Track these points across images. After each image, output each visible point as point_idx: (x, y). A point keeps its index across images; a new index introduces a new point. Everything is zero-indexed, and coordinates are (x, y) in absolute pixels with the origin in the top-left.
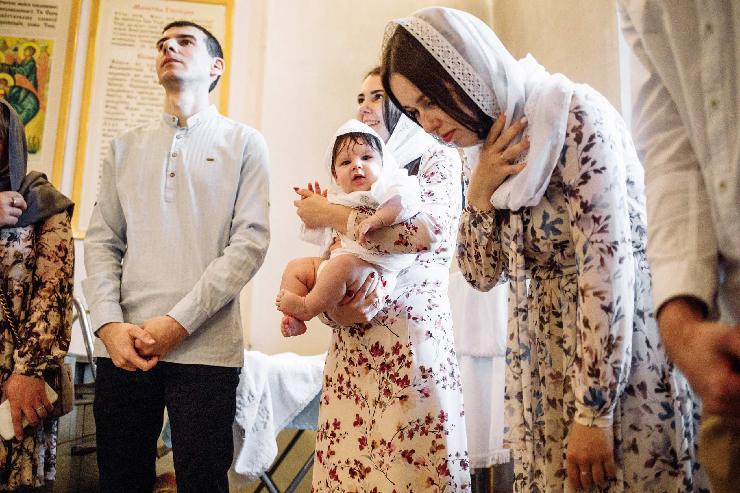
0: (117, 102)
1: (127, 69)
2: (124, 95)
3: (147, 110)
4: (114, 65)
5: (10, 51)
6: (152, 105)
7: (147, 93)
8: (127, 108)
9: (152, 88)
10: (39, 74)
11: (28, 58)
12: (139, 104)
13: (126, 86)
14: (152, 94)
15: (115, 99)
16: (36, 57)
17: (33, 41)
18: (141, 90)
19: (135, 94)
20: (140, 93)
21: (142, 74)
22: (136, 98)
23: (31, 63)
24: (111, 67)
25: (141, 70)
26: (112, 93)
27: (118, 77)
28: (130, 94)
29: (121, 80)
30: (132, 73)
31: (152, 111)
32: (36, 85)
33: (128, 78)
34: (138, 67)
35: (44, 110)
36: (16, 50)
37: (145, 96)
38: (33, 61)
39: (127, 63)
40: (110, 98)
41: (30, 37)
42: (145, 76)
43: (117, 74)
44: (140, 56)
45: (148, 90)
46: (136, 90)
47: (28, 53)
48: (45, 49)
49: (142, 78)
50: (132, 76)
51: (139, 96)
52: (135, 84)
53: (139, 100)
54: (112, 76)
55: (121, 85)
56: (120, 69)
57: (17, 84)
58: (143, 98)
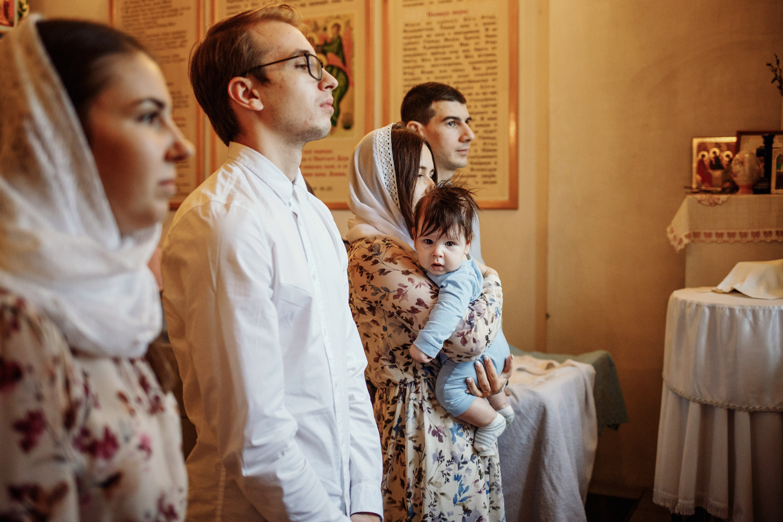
0: (414, 67)
1: (420, 30)
2: (418, 59)
3: (441, 71)
4: (408, 28)
5: (321, 32)
6: (446, 65)
7: (438, 53)
8: (423, 72)
9: (444, 47)
10: (346, 49)
11: (336, 36)
12: (433, 66)
13: (420, 50)
14: (444, 53)
15: (412, 64)
16: (342, 33)
17: (338, 17)
18: (434, 51)
19: (429, 56)
20: (433, 54)
21: (433, 33)
22: (429, 60)
23: (338, 41)
24: (405, 31)
25: (432, 29)
26: (408, 59)
27: (413, 40)
28: (424, 57)
29: (413, 43)
30: (424, 33)
31: (445, 71)
32: (344, 62)
33: (421, 40)
34: (429, 27)
35: (353, 85)
36: (325, 29)
37: (438, 56)
38: (339, 37)
39: (419, 24)
40: (407, 65)
41: (335, 14)
42: (437, 35)
43: (411, 38)
44: (430, 14)
45: (440, 50)
46: (429, 52)
47: (335, 30)
48: (348, 23)
49: (433, 38)
50: (425, 37)
51: (432, 58)
52: (428, 45)
53: (433, 62)
54: (406, 41)
55: (415, 49)
56: (413, 31)
57: (331, 62)
58: (436, 59)
